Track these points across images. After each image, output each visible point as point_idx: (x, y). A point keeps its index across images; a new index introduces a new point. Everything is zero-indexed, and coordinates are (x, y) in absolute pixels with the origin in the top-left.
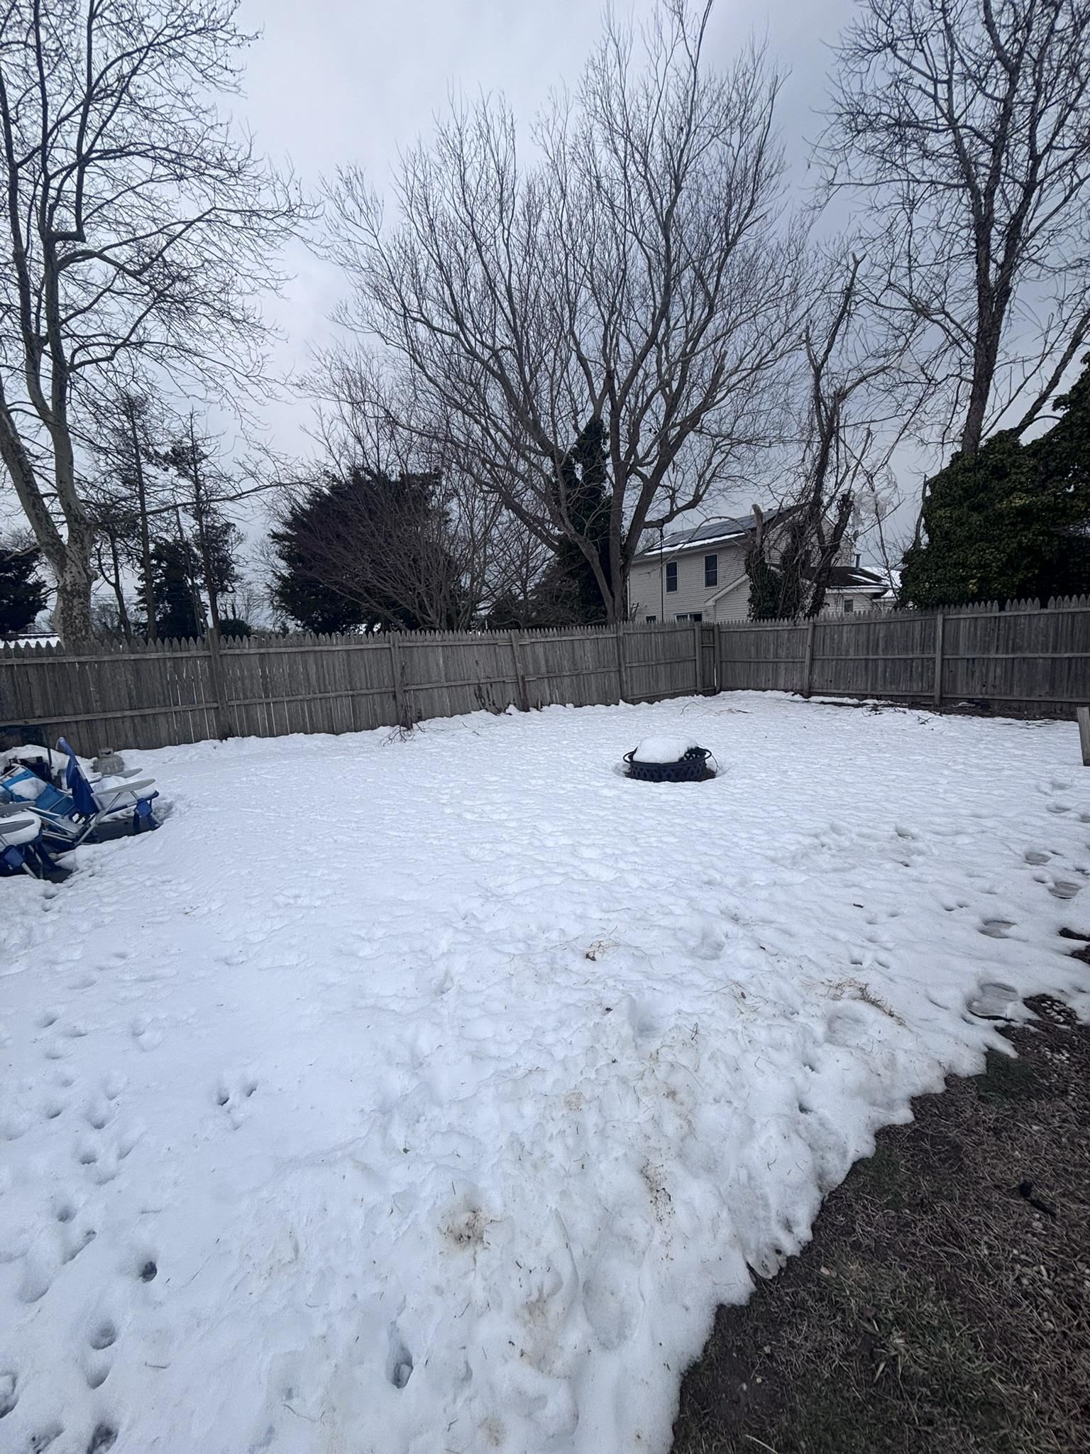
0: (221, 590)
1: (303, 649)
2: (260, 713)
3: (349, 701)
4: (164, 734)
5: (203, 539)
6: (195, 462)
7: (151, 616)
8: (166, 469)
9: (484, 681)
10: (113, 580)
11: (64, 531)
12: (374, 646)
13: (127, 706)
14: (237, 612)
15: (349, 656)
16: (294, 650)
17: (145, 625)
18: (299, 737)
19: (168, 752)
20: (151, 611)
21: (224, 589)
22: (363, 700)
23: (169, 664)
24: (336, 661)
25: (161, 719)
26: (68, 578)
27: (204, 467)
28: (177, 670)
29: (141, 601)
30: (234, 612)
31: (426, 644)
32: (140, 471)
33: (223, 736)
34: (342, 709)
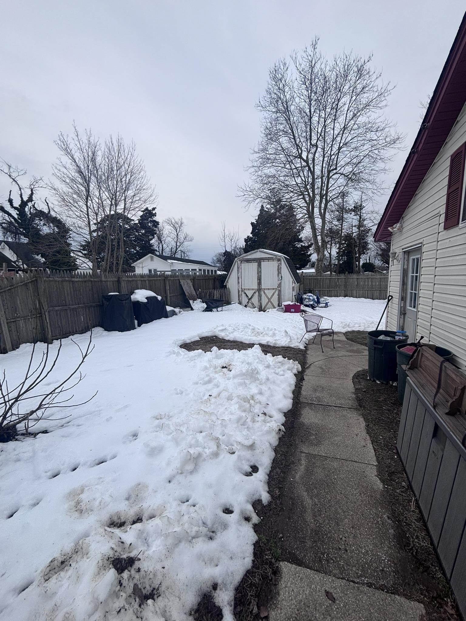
0: (363, 253)
2: (354, 292)
4: (333, 294)
5: (359, 236)
6: (361, 209)
7: (338, 262)
8: (351, 214)
10: (329, 252)
11: (320, 244)
13: (327, 287)
14: (371, 260)
17: (336, 265)
18: (364, 299)
19: (333, 298)
20: (339, 260)
21: (364, 253)
22: (383, 291)
23: (336, 279)
25: (333, 291)
26: (319, 257)
27: (363, 211)
28: (338, 281)
29: (337, 256)
30: (370, 260)
32: (343, 216)
33: (345, 297)
34: (376, 293)
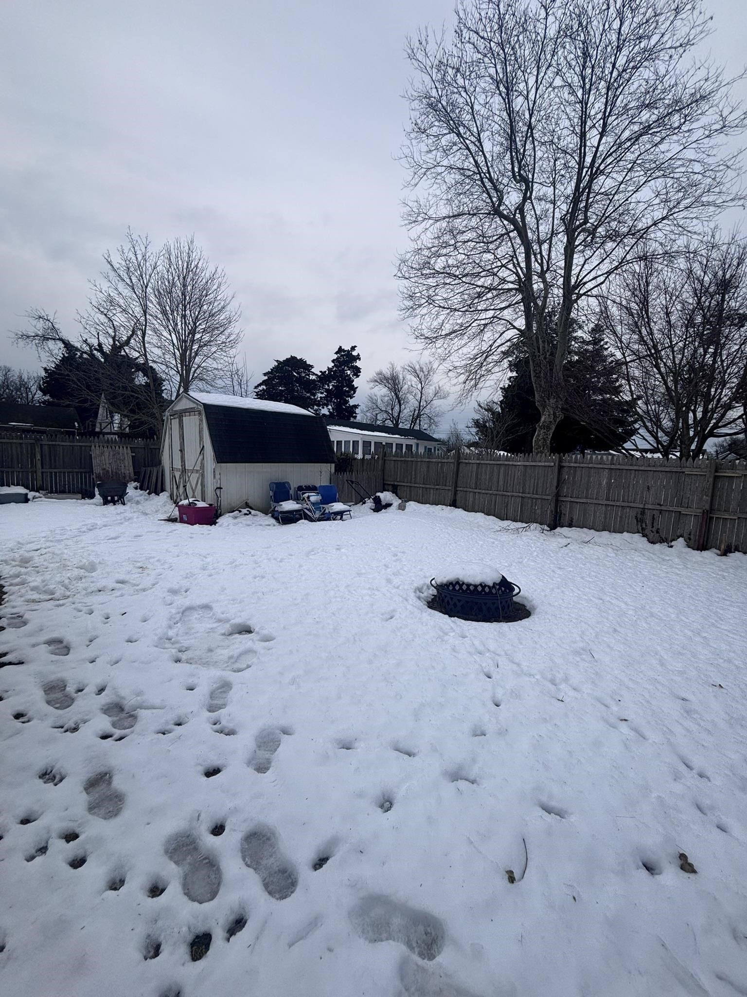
1: (498, 463)
3: (519, 500)
9: (650, 507)
12: (543, 464)
15: (526, 470)
16: (494, 462)
23: (440, 465)
24: (517, 472)
31: (590, 465)
33: (449, 505)
